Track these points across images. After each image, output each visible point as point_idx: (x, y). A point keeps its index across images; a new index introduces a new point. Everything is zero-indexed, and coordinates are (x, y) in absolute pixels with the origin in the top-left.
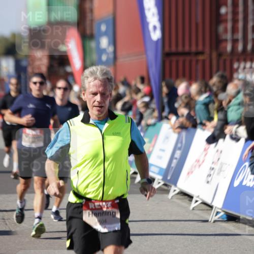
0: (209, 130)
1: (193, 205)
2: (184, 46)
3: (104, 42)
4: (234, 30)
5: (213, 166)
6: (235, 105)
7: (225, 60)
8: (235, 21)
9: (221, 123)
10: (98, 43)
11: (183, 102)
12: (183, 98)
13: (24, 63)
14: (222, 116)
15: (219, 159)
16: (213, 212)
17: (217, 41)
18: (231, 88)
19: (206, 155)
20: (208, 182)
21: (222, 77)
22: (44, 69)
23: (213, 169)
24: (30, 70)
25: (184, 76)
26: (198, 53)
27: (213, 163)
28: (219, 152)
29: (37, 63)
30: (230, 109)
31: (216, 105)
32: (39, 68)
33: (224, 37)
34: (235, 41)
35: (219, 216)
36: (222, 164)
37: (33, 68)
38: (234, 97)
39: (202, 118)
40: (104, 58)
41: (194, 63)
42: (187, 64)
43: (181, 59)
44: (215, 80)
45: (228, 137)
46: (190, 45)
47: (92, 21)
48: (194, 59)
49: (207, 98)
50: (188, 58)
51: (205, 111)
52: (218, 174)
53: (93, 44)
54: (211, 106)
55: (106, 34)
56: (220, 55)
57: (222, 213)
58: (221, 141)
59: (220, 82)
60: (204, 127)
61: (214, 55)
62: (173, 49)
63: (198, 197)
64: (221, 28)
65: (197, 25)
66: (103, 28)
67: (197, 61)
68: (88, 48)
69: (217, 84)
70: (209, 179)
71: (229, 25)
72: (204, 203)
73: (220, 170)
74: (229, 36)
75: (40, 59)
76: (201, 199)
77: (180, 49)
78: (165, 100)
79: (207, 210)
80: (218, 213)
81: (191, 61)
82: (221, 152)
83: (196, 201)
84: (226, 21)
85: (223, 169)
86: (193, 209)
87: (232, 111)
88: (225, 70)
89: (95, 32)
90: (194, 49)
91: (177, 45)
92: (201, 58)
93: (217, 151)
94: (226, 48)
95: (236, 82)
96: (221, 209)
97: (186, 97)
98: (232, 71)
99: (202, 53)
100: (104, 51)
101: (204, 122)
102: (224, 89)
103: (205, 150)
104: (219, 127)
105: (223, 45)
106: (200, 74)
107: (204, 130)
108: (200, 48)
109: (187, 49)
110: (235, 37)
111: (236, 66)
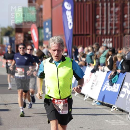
0: (92, 67)
1: (85, 98)
2: (81, 32)
3: (47, 30)
4: (102, 25)
5: (94, 82)
6: (103, 57)
7: (98, 38)
8: (103, 21)
9: (97, 64)
10: (45, 31)
11: (81, 55)
12: (81, 53)
13: (13, 39)
14: (97, 61)
15: (96, 79)
16: (94, 101)
17: (95, 30)
18: (101, 50)
19: (90, 78)
20: (91, 89)
21: (97, 45)
22: (22, 41)
23: (93, 83)
24: (16, 42)
25: (81, 44)
26: (87, 35)
27: (94, 81)
28: (96, 76)
29: (19, 39)
30: (101, 58)
31: (95, 56)
32: (20, 41)
33: (98, 28)
34: (103, 30)
35: (96, 103)
36: (97, 81)
37: (17, 41)
38: (102, 53)
39: (89, 62)
40: (47, 37)
41: (85, 39)
42: (82, 39)
43: (80, 37)
44: (94, 46)
45: (100, 70)
46: (84, 32)
47: (42, 21)
48: (85, 37)
49: (91, 53)
50: (83, 37)
51: (90, 59)
52: (96, 85)
53: (42, 31)
54: (93, 57)
55: (48, 27)
56: (96, 35)
57: (97, 102)
58: (97, 72)
59: (97, 47)
60: (90, 66)
61: (94, 36)
62: (77, 33)
63: (87, 95)
64: (97, 24)
65: (86, 23)
66: (47, 24)
67: (87, 38)
68: (40, 33)
69: (96, 48)
70: (92, 88)
71: (100, 23)
72: (90, 98)
73: (97, 84)
74: (100, 28)
75: (20, 37)
76: (89, 96)
77: (80, 33)
78: (73, 54)
79: (91, 101)
80: (95, 102)
81: (84, 38)
82: (97, 76)
83: (87, 97)
84: (99, 21)
85: (98, 83)
86: (85, 100)
87: (101, 59)
88: (98, 42)
89: (43, 26)
90: (85, 33)
91: (78, 32)
92: (88, 36)
93: (95, 76)
94: (99, 32)
95: (103, 47)
96: (97, 100)
97: (82, 53)
98: (102, 42)
99: (89, 35)
100: (47, 34)
101: (90, 63)
102: (98, 50)
103: (90, 75)
104: (96, 66)
105: (98, 31)
106: (88, 43)
107: (90, 67)
108: (88, 33)
109: (82, 33)
110: (103, 28)
111: (103, 40)
